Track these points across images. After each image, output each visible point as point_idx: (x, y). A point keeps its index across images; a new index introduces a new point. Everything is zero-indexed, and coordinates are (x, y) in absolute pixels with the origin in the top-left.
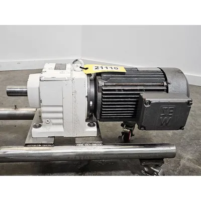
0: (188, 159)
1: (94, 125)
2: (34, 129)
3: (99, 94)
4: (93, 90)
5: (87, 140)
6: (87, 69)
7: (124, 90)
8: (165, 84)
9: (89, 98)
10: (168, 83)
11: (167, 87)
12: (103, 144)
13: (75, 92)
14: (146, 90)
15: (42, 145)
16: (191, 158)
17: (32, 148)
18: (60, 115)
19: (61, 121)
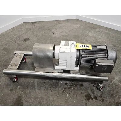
0: (117, 80)
2: (56, 66)
3: (80, 57)
5: (75, 72)
6: (77, 46)
7: (90, 57)
8: (107, 55)
11: (107, 56)
13: (72, 57)
15: (59, 72)
18: (66, 63)
19: (66, 65)
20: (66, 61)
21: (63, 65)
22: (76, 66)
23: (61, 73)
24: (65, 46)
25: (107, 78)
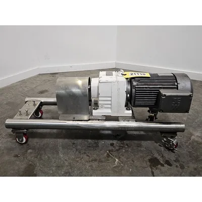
0: (198, 136)
1: (130, 109)
2: (93, 111)
3: (134, 90)
4: (129, 87)
5: (125, 118)
6: (126, 75)
7: (149, 88)
8: (176, 84)
9: (127, 92)
10: (178, 84)
11: (177, 86)
12: (136, 121)
13: (119, 89)
14: (164, 88)
15: (99, 120)
16: (199, 135)
17: (93, 122)
18: (110, 102)
23: (102, 120)
25: (183, 126)
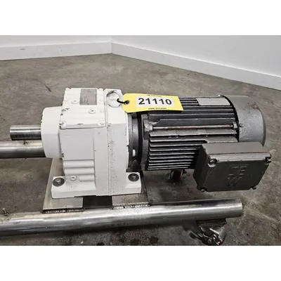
6: (127, 102)
7: (180, 137)
8: (235, 126)
10: (239, 126)
11: (238, 131)
14: (210, 136)
15: (67, 210)
18: (92, 171)
19: (93, 177)
20: (91, 163)
21: (82, 178)
22: (131, 178)
23: (74, 210)
24: (81, 103)
25: (239, 206)
